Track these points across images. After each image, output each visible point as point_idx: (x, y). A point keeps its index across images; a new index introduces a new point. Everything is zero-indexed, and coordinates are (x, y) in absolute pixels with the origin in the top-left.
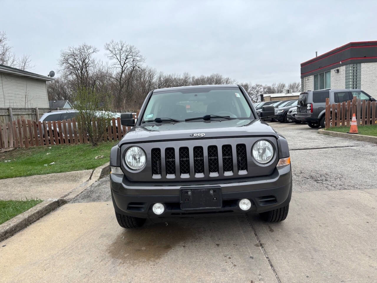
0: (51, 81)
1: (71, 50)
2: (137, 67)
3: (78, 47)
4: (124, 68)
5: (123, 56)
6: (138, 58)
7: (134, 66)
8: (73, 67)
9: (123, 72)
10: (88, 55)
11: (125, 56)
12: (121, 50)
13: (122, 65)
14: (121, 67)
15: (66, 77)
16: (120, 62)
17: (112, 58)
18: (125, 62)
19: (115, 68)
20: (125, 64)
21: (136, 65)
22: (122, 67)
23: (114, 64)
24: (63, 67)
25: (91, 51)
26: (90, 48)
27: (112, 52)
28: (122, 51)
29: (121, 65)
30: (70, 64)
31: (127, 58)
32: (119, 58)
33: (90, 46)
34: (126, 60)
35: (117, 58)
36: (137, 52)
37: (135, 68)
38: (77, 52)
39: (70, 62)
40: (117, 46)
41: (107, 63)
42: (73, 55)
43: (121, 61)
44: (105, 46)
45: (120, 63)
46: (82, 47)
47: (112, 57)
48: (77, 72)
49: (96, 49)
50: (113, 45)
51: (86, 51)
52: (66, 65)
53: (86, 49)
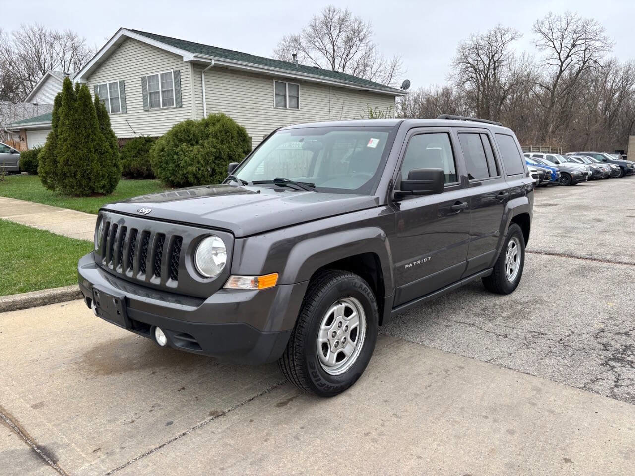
1: (475, 39)
2: (591, 62)
3: (485, 33)
4: (564, 66)
5: (568, 42)
6: (598, 44)
7: (586, 59)
8: (474, 68)
9: (561, 72)
10: (502, 46)
11: (572, 41)
12: (566, 29)
13: (562, 60)
14: (560, 64)
15: (461, 85)
16: (559, 53)
17: (544, 47)
18: (569, 53)
19: (547, 66)
20: (568, 56)
21: (591, 58)
22: (562, 63)
23: (547, 59)
24: (458, 71)
25: (507, 37)
26: (507, 32)
27: (546, 35)
28: (566, 33)
29: (560, 59)
30: (471, 64)
31: (574, 45)
32: (558, 46)
33: (508, 29)
34: (570, 50)
35: (555, 47)
36: (598, 30)
37: (587, 64)
38: (483, 43)
39: (470, 60)
40: (558, 23)
41: (532, 57)
42: (477, 48)
43: (562, 52)
44: (534, 26)
45: (559, 56)
46: (493, 33)
47: (544, 45)
48: (478, 77)
49: (516, 33)
50: (550, 23)
51: (499, 39)
52: (463, 66)
53: (499, 35)
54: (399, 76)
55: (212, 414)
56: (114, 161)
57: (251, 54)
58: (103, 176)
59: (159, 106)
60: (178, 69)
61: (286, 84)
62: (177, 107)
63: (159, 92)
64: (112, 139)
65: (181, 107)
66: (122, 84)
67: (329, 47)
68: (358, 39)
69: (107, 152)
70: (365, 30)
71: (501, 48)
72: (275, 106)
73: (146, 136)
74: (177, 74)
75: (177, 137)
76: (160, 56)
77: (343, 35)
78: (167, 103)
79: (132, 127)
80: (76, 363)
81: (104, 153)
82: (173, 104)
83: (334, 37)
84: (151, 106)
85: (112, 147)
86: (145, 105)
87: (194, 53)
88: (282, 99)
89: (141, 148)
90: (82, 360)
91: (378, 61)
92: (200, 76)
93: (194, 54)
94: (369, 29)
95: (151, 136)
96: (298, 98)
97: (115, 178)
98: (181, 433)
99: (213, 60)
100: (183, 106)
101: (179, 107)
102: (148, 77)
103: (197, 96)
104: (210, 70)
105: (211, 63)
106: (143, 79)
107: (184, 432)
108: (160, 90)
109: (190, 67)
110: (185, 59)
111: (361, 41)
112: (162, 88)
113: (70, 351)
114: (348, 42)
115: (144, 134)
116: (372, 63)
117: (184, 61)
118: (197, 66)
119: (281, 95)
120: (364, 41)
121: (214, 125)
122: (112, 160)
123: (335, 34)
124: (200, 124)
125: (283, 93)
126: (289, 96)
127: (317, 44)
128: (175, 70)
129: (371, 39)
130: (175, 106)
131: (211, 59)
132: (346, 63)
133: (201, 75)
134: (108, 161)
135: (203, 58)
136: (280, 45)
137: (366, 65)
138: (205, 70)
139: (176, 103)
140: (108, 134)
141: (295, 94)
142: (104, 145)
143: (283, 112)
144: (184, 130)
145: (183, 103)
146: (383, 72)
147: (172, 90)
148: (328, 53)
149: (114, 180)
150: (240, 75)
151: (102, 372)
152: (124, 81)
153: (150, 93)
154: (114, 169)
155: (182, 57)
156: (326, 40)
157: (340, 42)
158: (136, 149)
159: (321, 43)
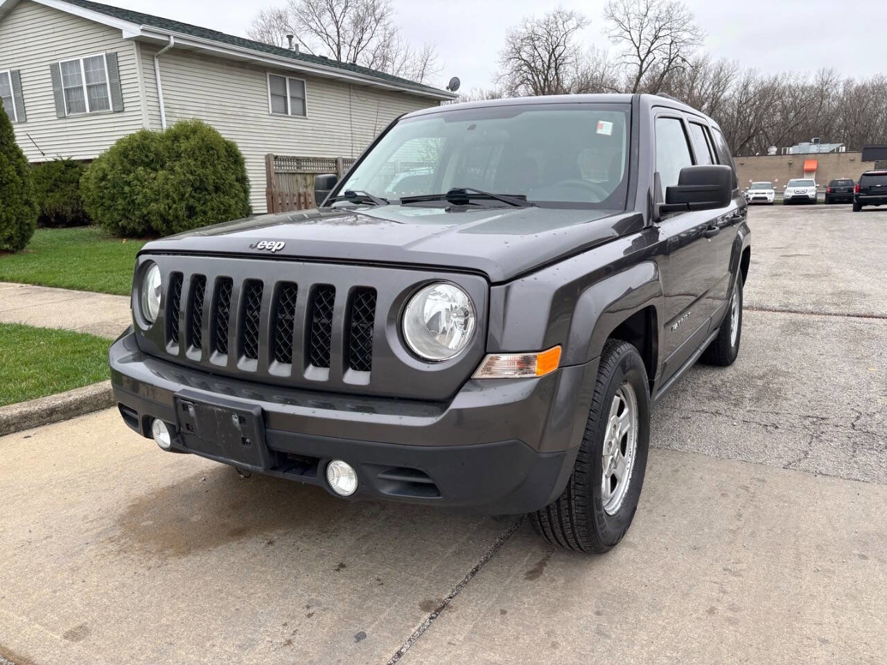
0: (451, 100)
1: (529, 25)
2: (679, 60)
3: (542, 17)
4: (645, 65)
5: (648, 33)
6: (686, 36)
7: (672, 56)
8: (530, 66)
9: (641, 74)
10: (565, 36)
11: (654, 32)
12: (646, 15)
13: (642, 57)
14: (640, 63)
15: (513, 89)
16: (638, 48)
17: (619, 39)
18: (649, 49)
19: (624, 65)
20: (649, 52)
21: (678, 55)
22: (642, 61)
23: (623, 55)
24: (508, 69)
25: (571, 24)
26: (570, 17)
27: (621, 24)
28: (646, 20)
29: (639, 56)
30: (524, 61)
31: (656, 38)
32: (636, 38)
33: (572, 13)
34: (652, 44)
35: (632, 40)
36: (685, 18)
37: (673, 63)
38: (540, 32)
39: (524, 56)
40: (636, 7)
41: (605, 54)
42: (532, 38)
43: (641, 46)
44: (606, 10)
45: (638, 51)
46: (552, 18)
47: (620, 36)
48: (536, 78)
49: (583, 18)
50: (626, 6)
51: (561, 27)
52: (515, 63)
53: (560, 22)
54: (434, 75)
55: (426, 606)
56: (25, 197)
57: (224, 33)
58: (8, 220)
59: (85, 110)
60: (114, 51)
61: (285, 78)
62: (115, 112)
63: (81, 88)
64: (20, 160)
65: (122, 111)
66: (16, 75)
67: (332, 29)
68: (373, 19)
69: (12, 181)
70: (382, 6)
71: (563, 39)
72: (271, 112)
73: (65, 158)
74: (113, 59)
75: (126, 157)
76: (81, 30)
77: (351, 12)
78: (98, 106)
79: (37, 144)
80: (111, 540)
81: (7, 183)
82: (108, 108)
83: (338, 15)
84: (69, 111)
85: (19, 173)
86: (59, 108)
87: (140, 24)
88: (280, 102)
89: (60, 177)
90: (118, 533)
91: (403, 53)
92: (151, 62)
93: (141, 27)
94: (389, 5)
95: (73, 158)
96: (304, 100)
97: (28, 224)
98: (394, 653)
99: (172, 37)
100: (126, 110)
101: (119, 112)
102: (61, 63)
103: (148, 94)
104: (166, 53)
105: (168, 42)
106: (54, 68)
107: (397, 649)
108: (85, 85)
109: (134, 47)
110: (126, 35)
111: (377, 21)
112: (88, 81)
113: (85, 517)
114: (359, 23)
115: (62, 155)
116: (394, 55)
117: (124, 37)
118: (147, 47)
119: (280, 96)
120: (383, 22)
121: (187, 138)
122: (22, 194)
123: (338, 10)
124: (163, 138)
125: (281, 93)
126: (291, 97)
127: (313, 25)
128: (109, 52)
129: (392, 20)
130: (111, 109)
131: (169, 36)
132: (358, 53)
133: (154, 61)
134: (15, 196)
135: (156, 34)
136: (256, 24)
137: (385, 58)
138: (159, 53)
139: (113, 106)
140: (11, 151)
141: (299, 95)
142: (6, 170)
143: (283, 121)
144: (138, 147)
145: (125, 105)
146: (411, 69)
147: (105, 84)
148: (329, 39)
149: (27, 227)
150: (215, 62)
151: (171, 551)
152: (19, 71)
153: (67, 90)
154: (26, 209)
155: (119, 31)
156: (327, 18)
157: (347, 23)
158: (51, 178)
159: (319, 23)
